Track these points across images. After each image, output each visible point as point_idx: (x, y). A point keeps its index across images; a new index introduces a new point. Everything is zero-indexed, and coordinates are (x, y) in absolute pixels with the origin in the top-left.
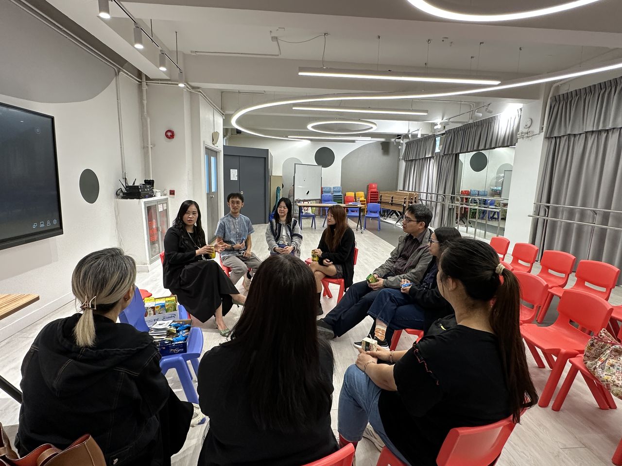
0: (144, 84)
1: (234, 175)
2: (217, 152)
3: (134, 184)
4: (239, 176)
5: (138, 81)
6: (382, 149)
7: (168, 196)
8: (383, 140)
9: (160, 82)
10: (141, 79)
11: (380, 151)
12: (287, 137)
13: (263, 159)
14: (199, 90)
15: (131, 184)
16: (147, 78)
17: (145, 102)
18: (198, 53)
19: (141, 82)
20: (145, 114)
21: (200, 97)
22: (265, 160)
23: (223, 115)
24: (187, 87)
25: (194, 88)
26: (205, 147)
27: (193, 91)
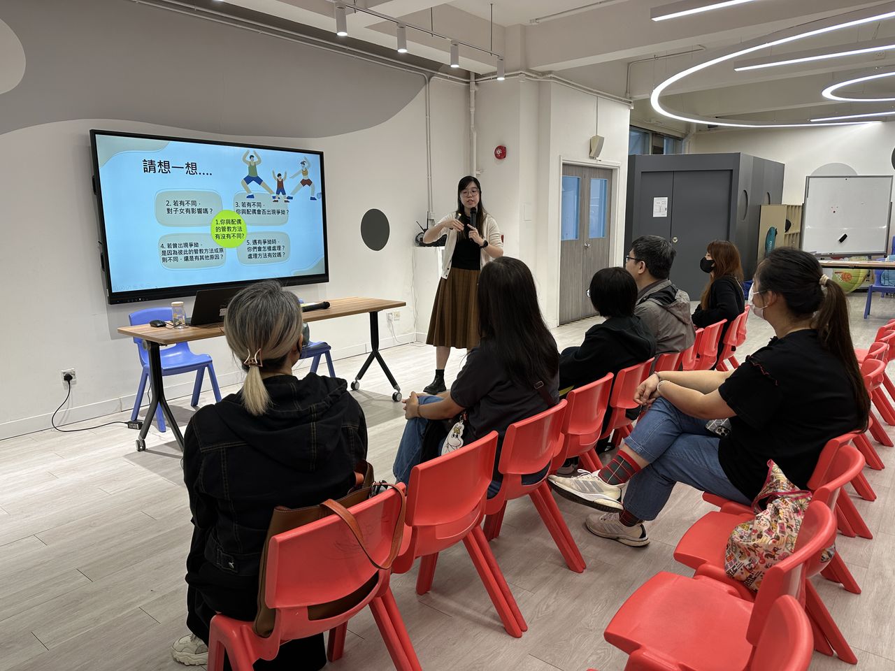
0: (473, 84)
1: (660, 207)
2: (611, 170)
4: (671, 208)
9: (491, 77)
10: (469, 79)
13: (729, 173)
14: (552, 75)
16: (477, 76)
17: (473, 110)
18: (540, 21)
19: (468, 83)
20: (472, 126)
21: (554, 86)
22: (731, 174)
23: (631, 102)
24: (527, 75)
25: (543, 74)
26: (563, 164)
27: (541, 79)
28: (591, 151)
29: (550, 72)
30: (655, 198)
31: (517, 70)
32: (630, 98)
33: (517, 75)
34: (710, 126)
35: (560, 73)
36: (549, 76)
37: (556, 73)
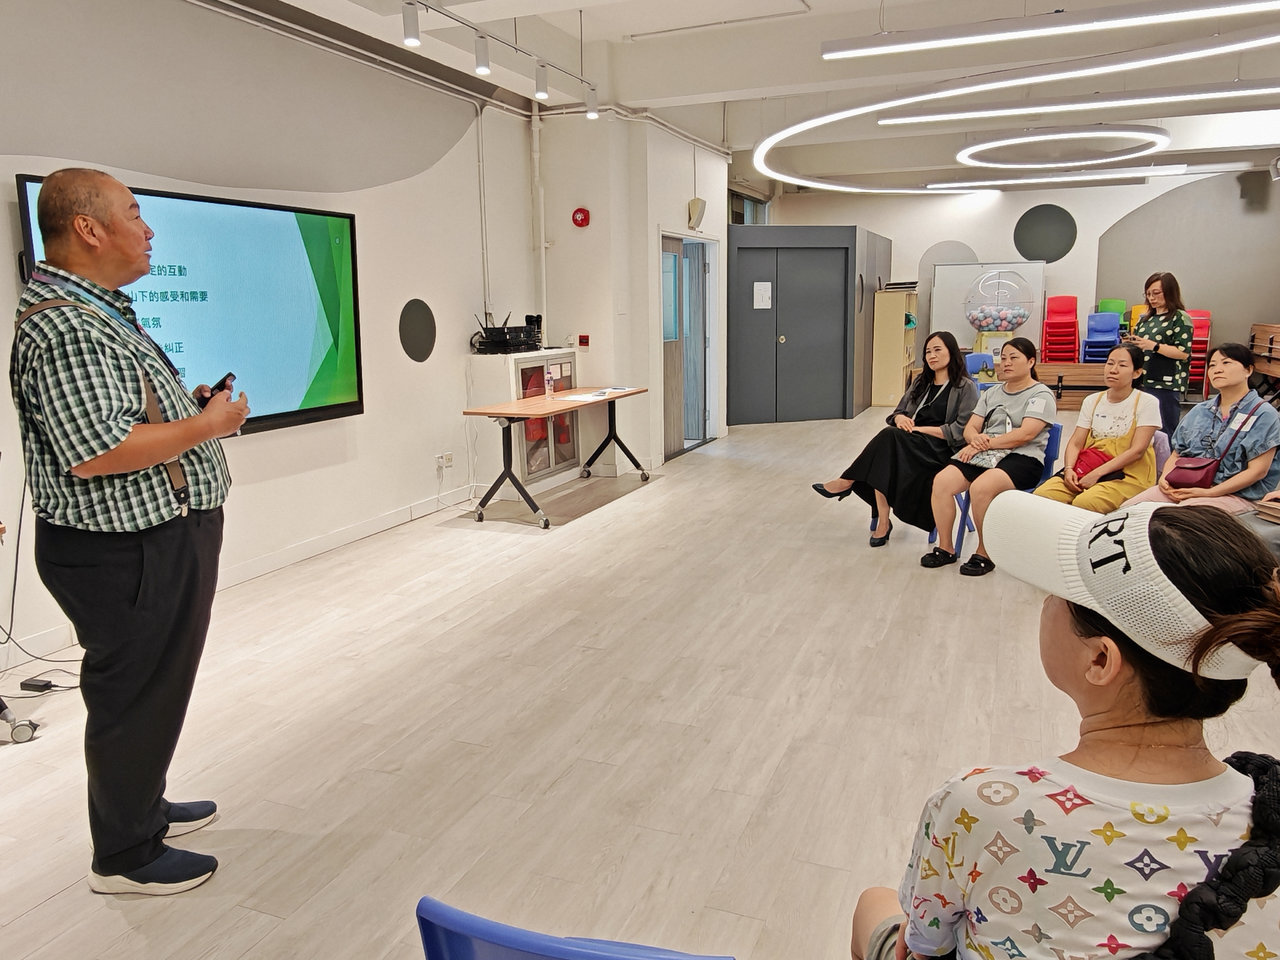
0: (535, 119)
1: (763, 295)
3: (505, 323)
4: (775, 297)
5: (526, 116)
6: (1242, 197)
7: (577, 348)
8: (1243, 166)
9: (564, 111)
10: (531, 111)
11: (1236, 202)
12: (925, 188)
13: (844, 251)
14: (648, 114)
15: (499, 324)
16: (542, 108)
17: (536, 156)
18: (636, 39)
19: (530, 117)
20: (537, 179)
21: (650, 128)
22: (847, 253)
23: (728, 154)
24: (617, 113)
25: (635, 111)
26: (663, 237)
27: (632, 118)
28: (690, 219)
29: (645, 110)
30: (755, 284)
31: (605, 105)
32: (728, 148)
33: (605, 111)
34: (800, 188)
35: (658, 112)
36: (645, 114)
37: (653, 111)
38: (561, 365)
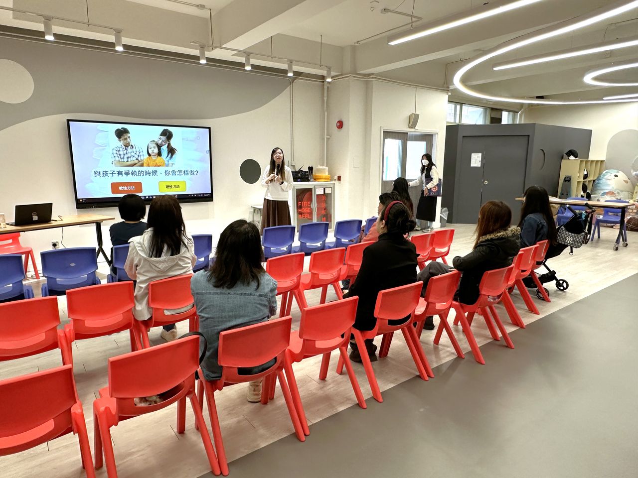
1: (476, 160)
3: (301, 169)
4: (483, 161)
13: (526, 137)
14: (373, 76)
17: (325, 99)
18: (361, 43)
19: (323, 82)
20: (325, 109)
21: (375, 84)
22: (529, 138)
23: (448, 90)
24: (355, 77)
25: (369, 75)
26: (384, 132)
27: (367, 79)
30: (472, 154)
32: (448, 87)
33: (348, 77)
35: (378, 74)
37: (376, 74)
38: (324, 189)
